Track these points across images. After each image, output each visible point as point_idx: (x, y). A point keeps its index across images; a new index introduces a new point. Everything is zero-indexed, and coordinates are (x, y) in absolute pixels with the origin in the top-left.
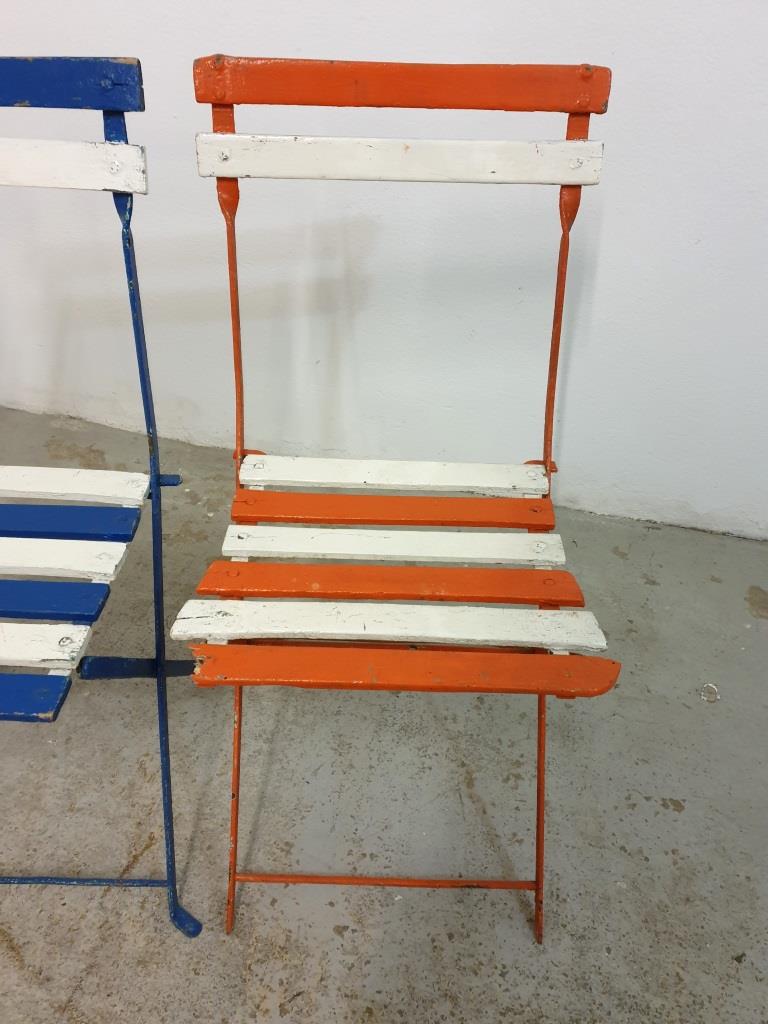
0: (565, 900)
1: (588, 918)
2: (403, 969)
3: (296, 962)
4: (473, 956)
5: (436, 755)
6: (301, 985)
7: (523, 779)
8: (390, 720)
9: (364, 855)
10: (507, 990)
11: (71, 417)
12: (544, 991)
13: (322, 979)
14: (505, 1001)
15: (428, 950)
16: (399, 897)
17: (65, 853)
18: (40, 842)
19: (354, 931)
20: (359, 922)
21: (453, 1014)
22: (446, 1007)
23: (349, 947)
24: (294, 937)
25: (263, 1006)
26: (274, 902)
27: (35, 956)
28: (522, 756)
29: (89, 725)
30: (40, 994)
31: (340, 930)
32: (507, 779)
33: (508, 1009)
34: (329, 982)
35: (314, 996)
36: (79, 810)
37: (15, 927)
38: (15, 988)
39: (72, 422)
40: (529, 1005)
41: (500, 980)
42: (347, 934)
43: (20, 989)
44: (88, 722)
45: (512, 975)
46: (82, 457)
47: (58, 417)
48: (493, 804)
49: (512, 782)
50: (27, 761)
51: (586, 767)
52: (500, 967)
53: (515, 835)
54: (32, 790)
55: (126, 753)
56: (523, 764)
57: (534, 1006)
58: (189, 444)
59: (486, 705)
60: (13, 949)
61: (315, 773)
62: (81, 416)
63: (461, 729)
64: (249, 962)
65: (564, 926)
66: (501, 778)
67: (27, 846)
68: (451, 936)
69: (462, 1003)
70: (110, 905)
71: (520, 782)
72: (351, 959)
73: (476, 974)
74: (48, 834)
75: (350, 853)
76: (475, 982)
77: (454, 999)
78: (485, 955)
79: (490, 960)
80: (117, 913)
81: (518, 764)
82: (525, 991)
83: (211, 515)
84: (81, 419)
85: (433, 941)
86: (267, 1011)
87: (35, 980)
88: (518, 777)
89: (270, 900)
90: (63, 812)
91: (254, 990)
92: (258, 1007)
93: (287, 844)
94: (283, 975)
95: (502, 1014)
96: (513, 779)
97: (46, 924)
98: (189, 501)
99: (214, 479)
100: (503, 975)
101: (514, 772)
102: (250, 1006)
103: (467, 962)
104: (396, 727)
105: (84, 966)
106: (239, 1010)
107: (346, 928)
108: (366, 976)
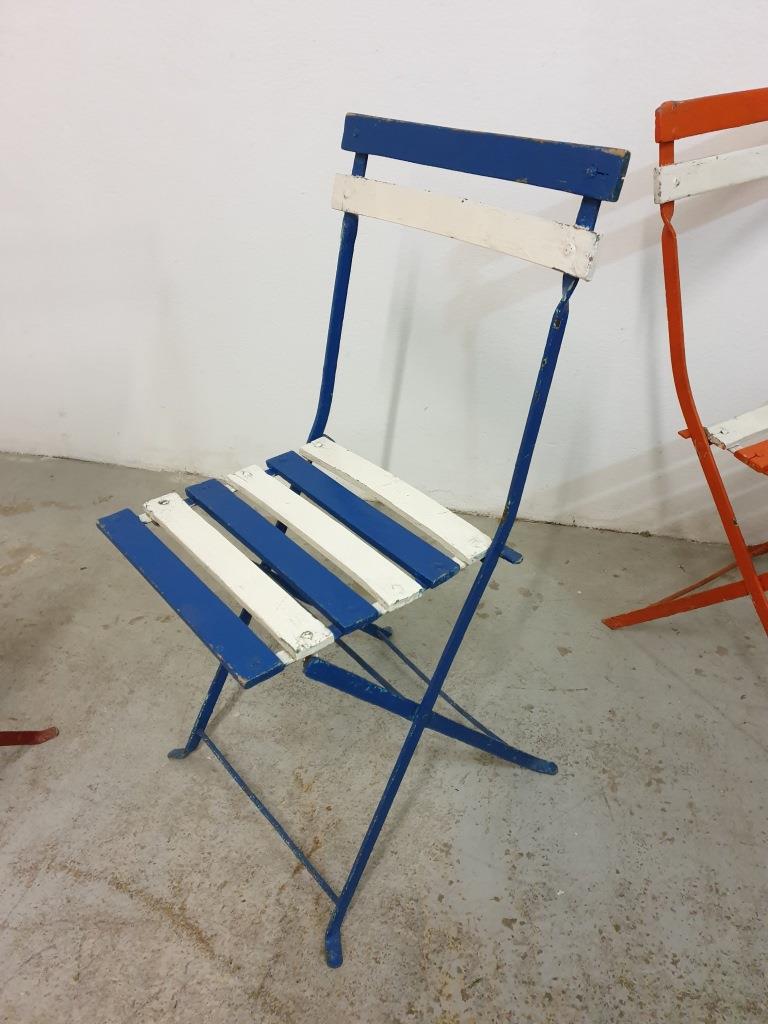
0: (725, 894)
1: (750, 910)
2: (575, 958)
3: (470, 952)
4: (642, 946)
5: (577, 763)
6: (478, 973)
7: (665, 783)
8: (527, 733)
9: (522, 854)
10: (681, 977)
11: (189, 474)
12: (718, 977)
13: (498, 967)
14: (680, 986)
15: (597, 940)
16: (560, 893)
17: (238, 856)
18: (213, 847)
19: (522, 923)
20: (526, 914)
21: (630, 999)
22: (622, 993)
23: (518, 937)
24: (465, 929)
25: (446, 991)
26: (441, 898)
27: (224, 946)
28: (660, 762)
29: (243, 742)
30: (232, 981)
31: (509, 923)
32: (649, 784)
33: (685, 995)
34: (505, 969)
35: (493, 982)
36: (245, 818)
37: (201, 921)
38: (208, 976)
39: (190, 477)
40: (704, 990)
41: (672, 967)
42: (516, 926)
43: (213, 978)
44: (243, 739)
45: (683, 963)
47: (176, 474)
48: (639, 806)
49: (654, 786)
50: (190, 775)
51: (725, 771)
52: (671, 956)
53: (665, 834)
54: (199, 802)
55: (281, 766)
56: (662, 769)
57: (710, 990)
59: (619, 717)
60: (202, 940)
61: (463, 781)
62: (198, 472)
63: (598, 739)
64: (425, 952)
65: (729, 918)
66: (643, 783)
67: (202, 849)
68: (617, 928)
69: (637, 988)
70: (286, 902)
71: (661, 785)
72: (524, 949)
73: (648, 962)
74: (219, 839)
75: (507, 852)
76: (648, 970)
77: (630, 985)
78: (653, 945)
79: (660, 950)
80: (295, 909)
81: (658, 770)
82: (699, 977)
84: (198, 475)
85: (601, 932)
86: (449, 996)
87: (226, 968)
88: (659, 781)
89: (437, 896)
90: (230, 820)
91: (433, 975)
92: (441, 992)
93: (445, 845)
94: (461, 963)
95: (681, 999)
96: (654, 782)
97: (229, 918)
100: (674, 963)
101: (656, 776)
102: (433, 993)
103: (636, 951)
104: (535, 739)
105: (271, 956)
106: (423, 994)
107: (514, 921)
108: (540, 964)
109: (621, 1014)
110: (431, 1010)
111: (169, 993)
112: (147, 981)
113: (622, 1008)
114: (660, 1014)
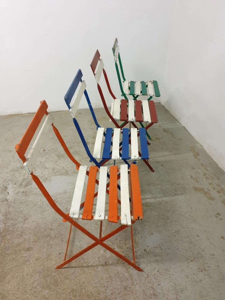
0: (182, 293)
4: (158, 277)
5: (192, 251)
7: (202, 273)
8: (191, 238)
9: (161, 248)
10: (156, 287)
11: (201, 145)
12: (162, 295)
14: (155, 287)
16: (158, 258)
19: (147, 253)
20: (149, 253)
21: (145, 277)
23: (143, 253)
24: (139, 243)
26: (142, 237)
28: (208, 270)
31: (145, 250)
32: (199, 269)
33: (153, 288)
39: (200, 146)
40: (157, 292)
41: (157, 285)
42: (145, 252)
45: (160, 287)
46: (195, 153)
47: (199, 143)
48: (191, 268)
49: (199, 270)
51: (219, 287)
53: (188, 276)
56: (206, 271)
57: (158, 294)
58: (217, 165)
59: (213, 257)
61: (168, 231)
62: (203, 146)
63: (202, 254)
65: (177, 295)
66: (198, 267)
68: (158, 271)
71: (201, 272)
72: (142, 255)
73: (155, 279)
75: (159, 245)
77: (148, 277)
78: (160, 279)
81: (205, 270)
82: (159, 291)
83: (204, 179)
84: (202, 147)
85: (155, 268)
86: (126, 246)
88: (202, 271)
89: (142, 236)
91: (127, 242)
92: (126, 244)
93: (152, 233)
95: (152, 287)
96: (200, 270)
98: (204, 174)
99: (214, 174)
101: (203, 270)
102: (125, 243)
103: (156, 276)
104: (190, 240)
106: (123, 241)
107: (146, 251)
108: (141, 259)
109: (142, 277)
110: (122, 244)
113: (143, 276)
114: (146, 284)
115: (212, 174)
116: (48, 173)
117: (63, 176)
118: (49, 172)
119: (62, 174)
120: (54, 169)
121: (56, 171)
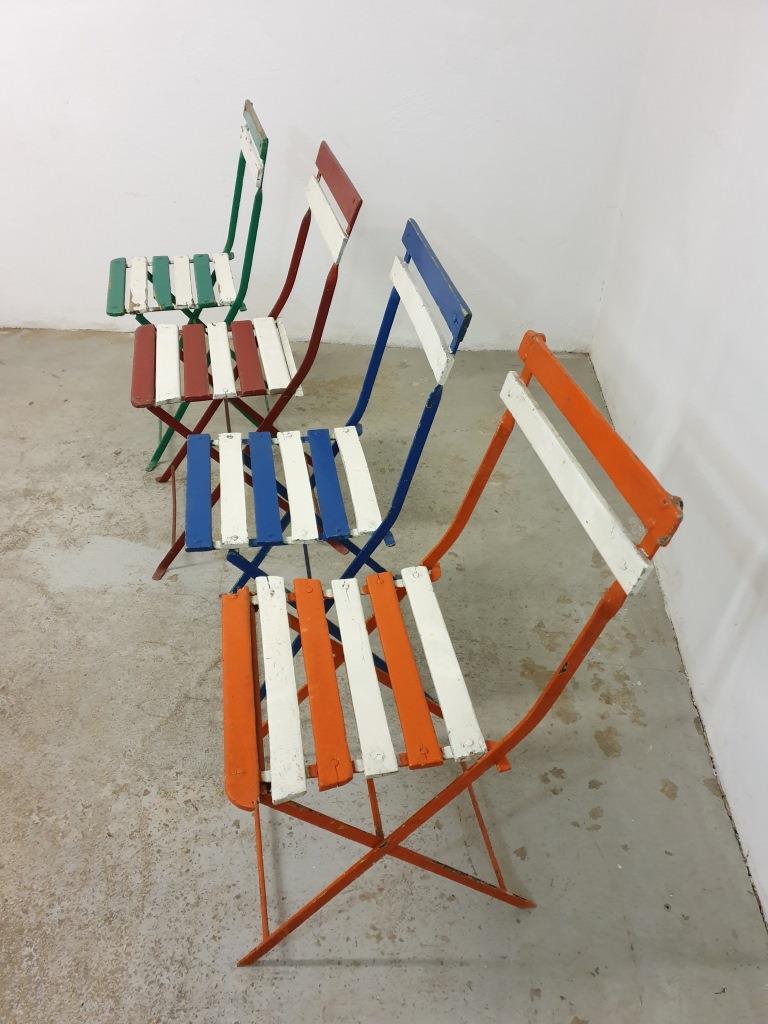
0: (273, 984)
1: (261, 1005)
2: (214, 868)
3: (215, 802)
4: (226, 914)
5: (385, 867)
6: (201, 808)
7: (378, 942)
10: (204, 941)
12: (204, 969)
13: (205, 820)
14: (198, 940)
15: (229, 882)
19: (237, 832)
20: (243, 834)
21: (188, 904)
22: (192, 900)
23: (226, 831)
25: (190, 791)
28: (401, 940)
30: (193, 684)
31: (236, 823)
32: (374, 928)
33: (191, 943)
34: (204, 824)
35: (196, 817)
40: (195, 958)
41: (211, 936)
42: (234, 828)
45: (214, 945)
48: (348, 918)
49: (372, 932)
51: (404, 1004)
52: (219, 935)
53: (324, 938)
56: (394, 942)
57: (195, 963)
59: (447, 904)
63: (416, 884)
64: (214, 776)
65: (252, 985)
66: (374, 922)
68: (238, 897)
69: (195, 910)
71: (374, 939)
72: (219, 835)
73: (214, 918)
76: (209, 918)
77: (197, 904)
78: (227, 923)
79: (224, 928)
81: (392, 937)
82: (204, 956)
85: (234, 885)
86: (187, 793)
87: (200, 679)
88: (379, 938)
91: (199, 783)
92: (189, 788)
94: (207, 798)
95: (188, 939)
96: (376, 933)
100: (214, 937)
101: (384, 935)
102: (189, 784)
103: (221, 909)
106: (187, 779)
107: (238, 827)
108: (208, 845)
109: (177, 898)
110: (178, 784)
111: (187, 659)
112: (194, 648)
113: (181, 899)
114: (178, 924)
115: (624, 633)
116: (88, 524)
117: (126, 541)
118: (93, 520)
119: (126, 535)
120: (110, 515)
121: (113, 521)
